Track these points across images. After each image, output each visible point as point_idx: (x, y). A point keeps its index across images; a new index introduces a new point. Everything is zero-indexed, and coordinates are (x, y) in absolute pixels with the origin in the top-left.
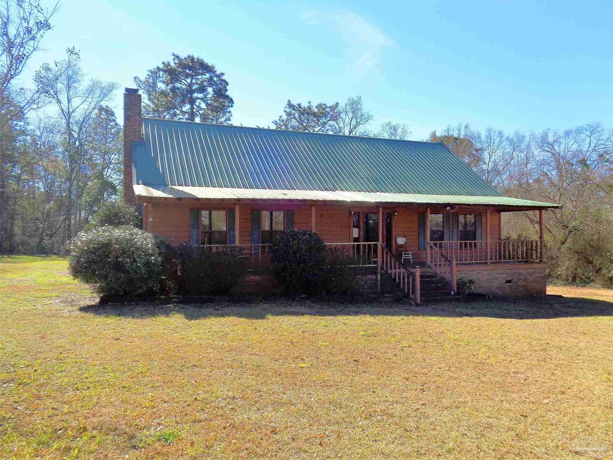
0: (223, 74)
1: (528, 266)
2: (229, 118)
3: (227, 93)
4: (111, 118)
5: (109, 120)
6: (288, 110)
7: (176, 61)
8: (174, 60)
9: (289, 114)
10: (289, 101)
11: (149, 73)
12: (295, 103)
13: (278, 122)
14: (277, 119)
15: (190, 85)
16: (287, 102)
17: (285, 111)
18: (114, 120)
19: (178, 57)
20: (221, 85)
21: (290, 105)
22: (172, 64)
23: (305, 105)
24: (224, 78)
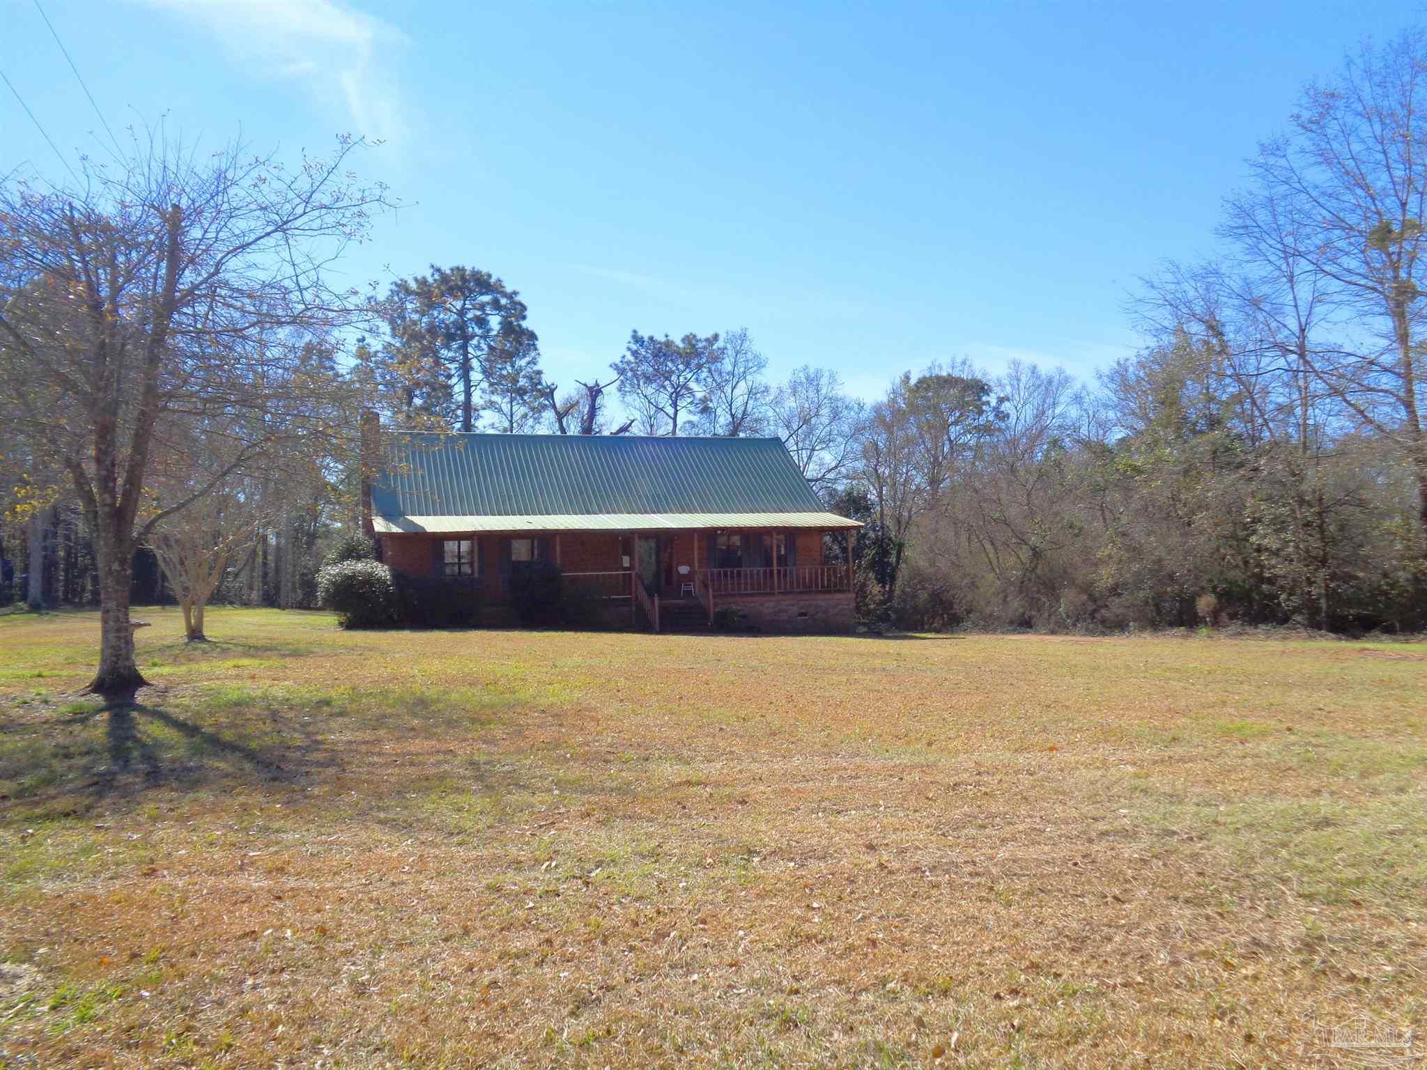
0: (515, 293)
1: (828, 596)
2: (534, 358)
3: (524, 324)
4: (327, 364)
5: (325, 368)
6: (634, 347)
7: (436, 277)
8: (433, 275)
9: (635, 353)
10: (635, 332)
11: (394, 288)
12: (645, 333)
13: (620, 364)
14: (618, 360)
15: (462, 313)
16: (630, 334)
17: (629, 349)
18: (332, 368)
19: (438, 270)
20: (515, 309)
21: (637, 339)
22: (430, 280)
23: (660, 338)
24: (518, 298)
